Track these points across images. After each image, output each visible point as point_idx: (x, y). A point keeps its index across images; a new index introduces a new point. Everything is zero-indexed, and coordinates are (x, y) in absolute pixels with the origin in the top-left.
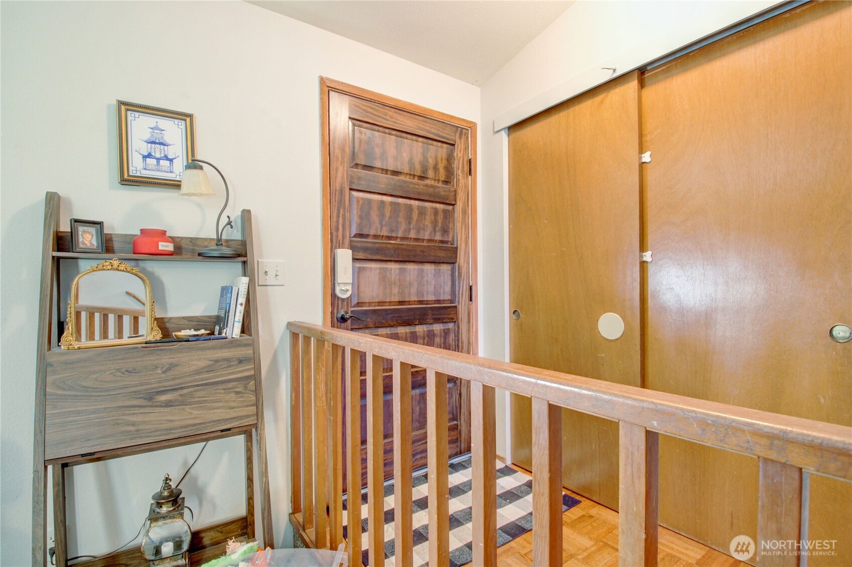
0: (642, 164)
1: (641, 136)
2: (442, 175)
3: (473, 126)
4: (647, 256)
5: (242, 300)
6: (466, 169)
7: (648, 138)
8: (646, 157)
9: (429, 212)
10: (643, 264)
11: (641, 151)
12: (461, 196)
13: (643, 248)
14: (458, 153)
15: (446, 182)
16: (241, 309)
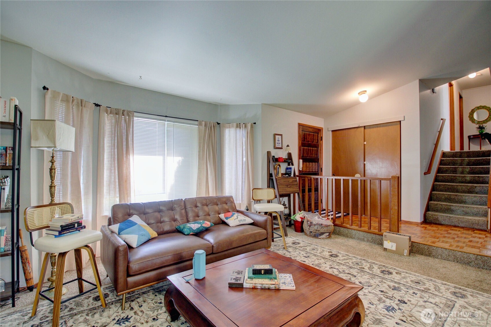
0: (364, 144)
1: (364, 138)
2: (316, 142)
3: (322, 129)
4: (365, 163)
5: (293, 170)
6: (321, 139)
7: (366, 139)
8: (365, 143)
9: (314, 150)
10: (364, 164)
11: (364, 141)
12: (320, 146)
13: (364, 161)
14: (319, 136)
15: (317, 143)
16: (293, 172)
